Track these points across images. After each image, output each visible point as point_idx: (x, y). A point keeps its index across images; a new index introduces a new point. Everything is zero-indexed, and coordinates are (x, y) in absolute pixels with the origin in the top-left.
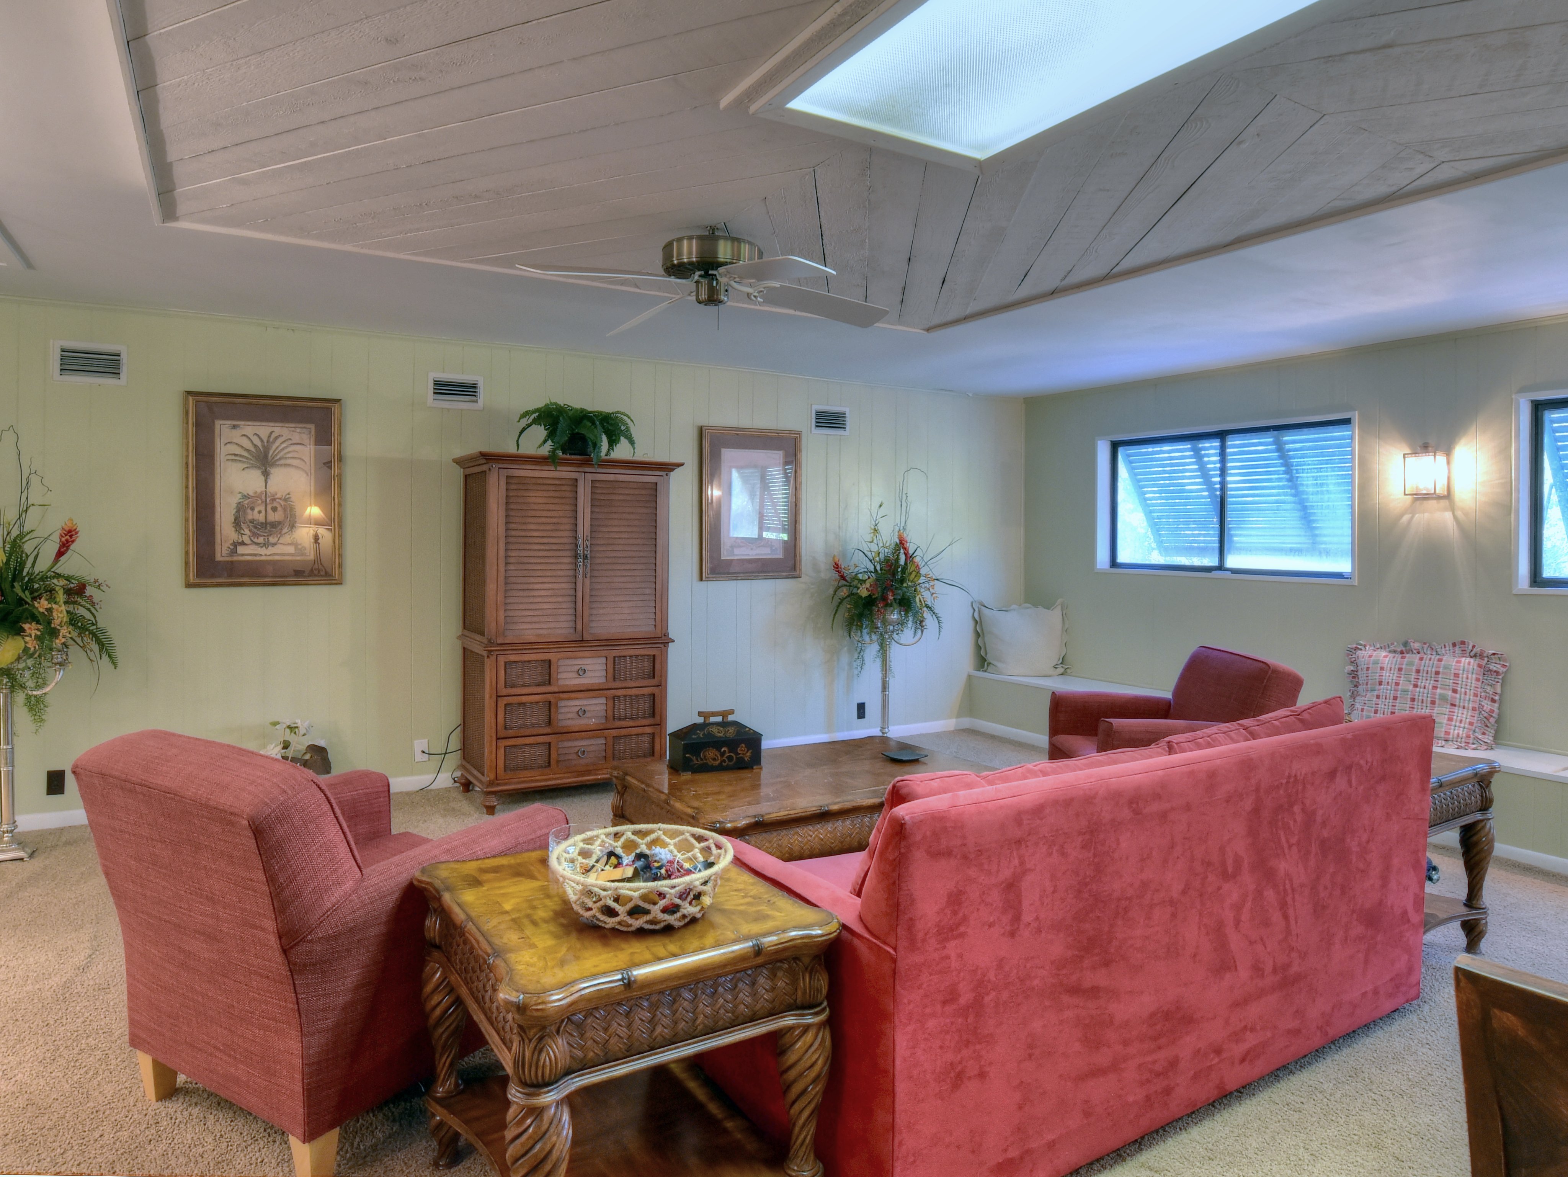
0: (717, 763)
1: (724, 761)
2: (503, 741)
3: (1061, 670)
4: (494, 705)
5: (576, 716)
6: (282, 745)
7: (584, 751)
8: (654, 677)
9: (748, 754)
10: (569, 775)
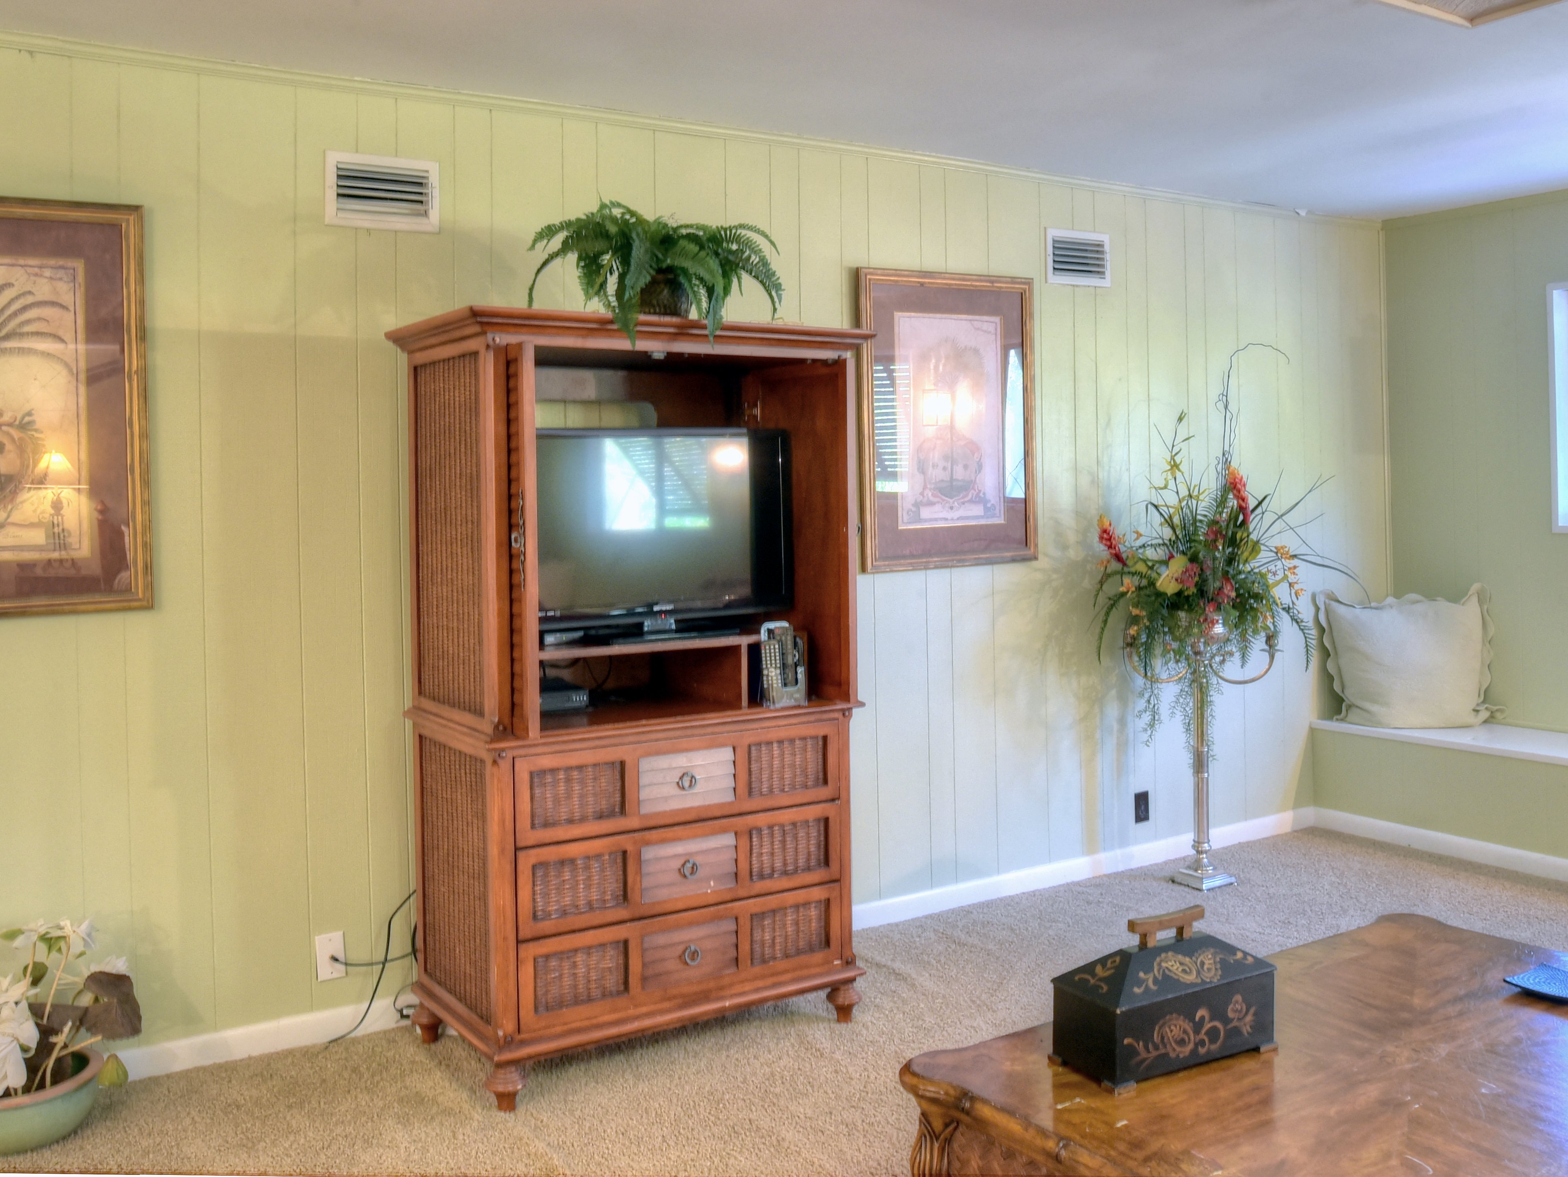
0: (1187, 1050)
1: (1202, 1043)
2: (531, 945)
3: (1484, 715)
4: (509, 868)
5: (677, 877)
6: (29, 979)
7: (696, 952)
8: (825, 782)
9: (1249, 1018)
10: (666, 1005)
